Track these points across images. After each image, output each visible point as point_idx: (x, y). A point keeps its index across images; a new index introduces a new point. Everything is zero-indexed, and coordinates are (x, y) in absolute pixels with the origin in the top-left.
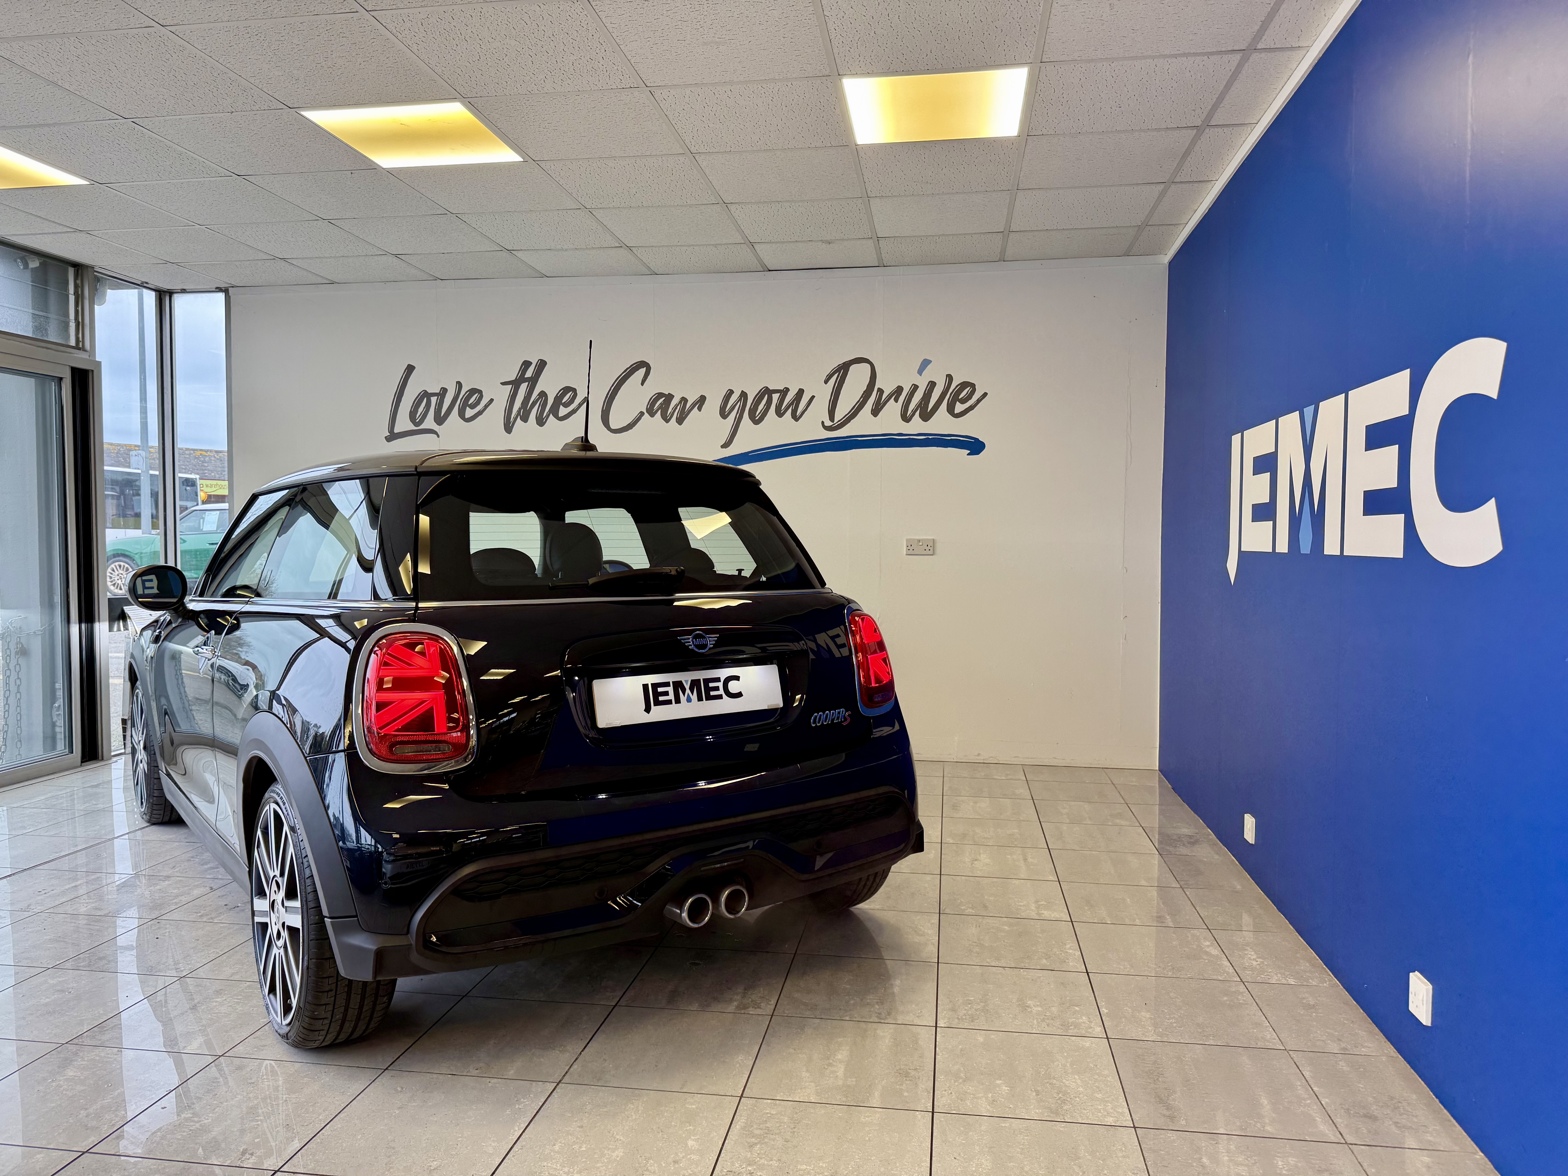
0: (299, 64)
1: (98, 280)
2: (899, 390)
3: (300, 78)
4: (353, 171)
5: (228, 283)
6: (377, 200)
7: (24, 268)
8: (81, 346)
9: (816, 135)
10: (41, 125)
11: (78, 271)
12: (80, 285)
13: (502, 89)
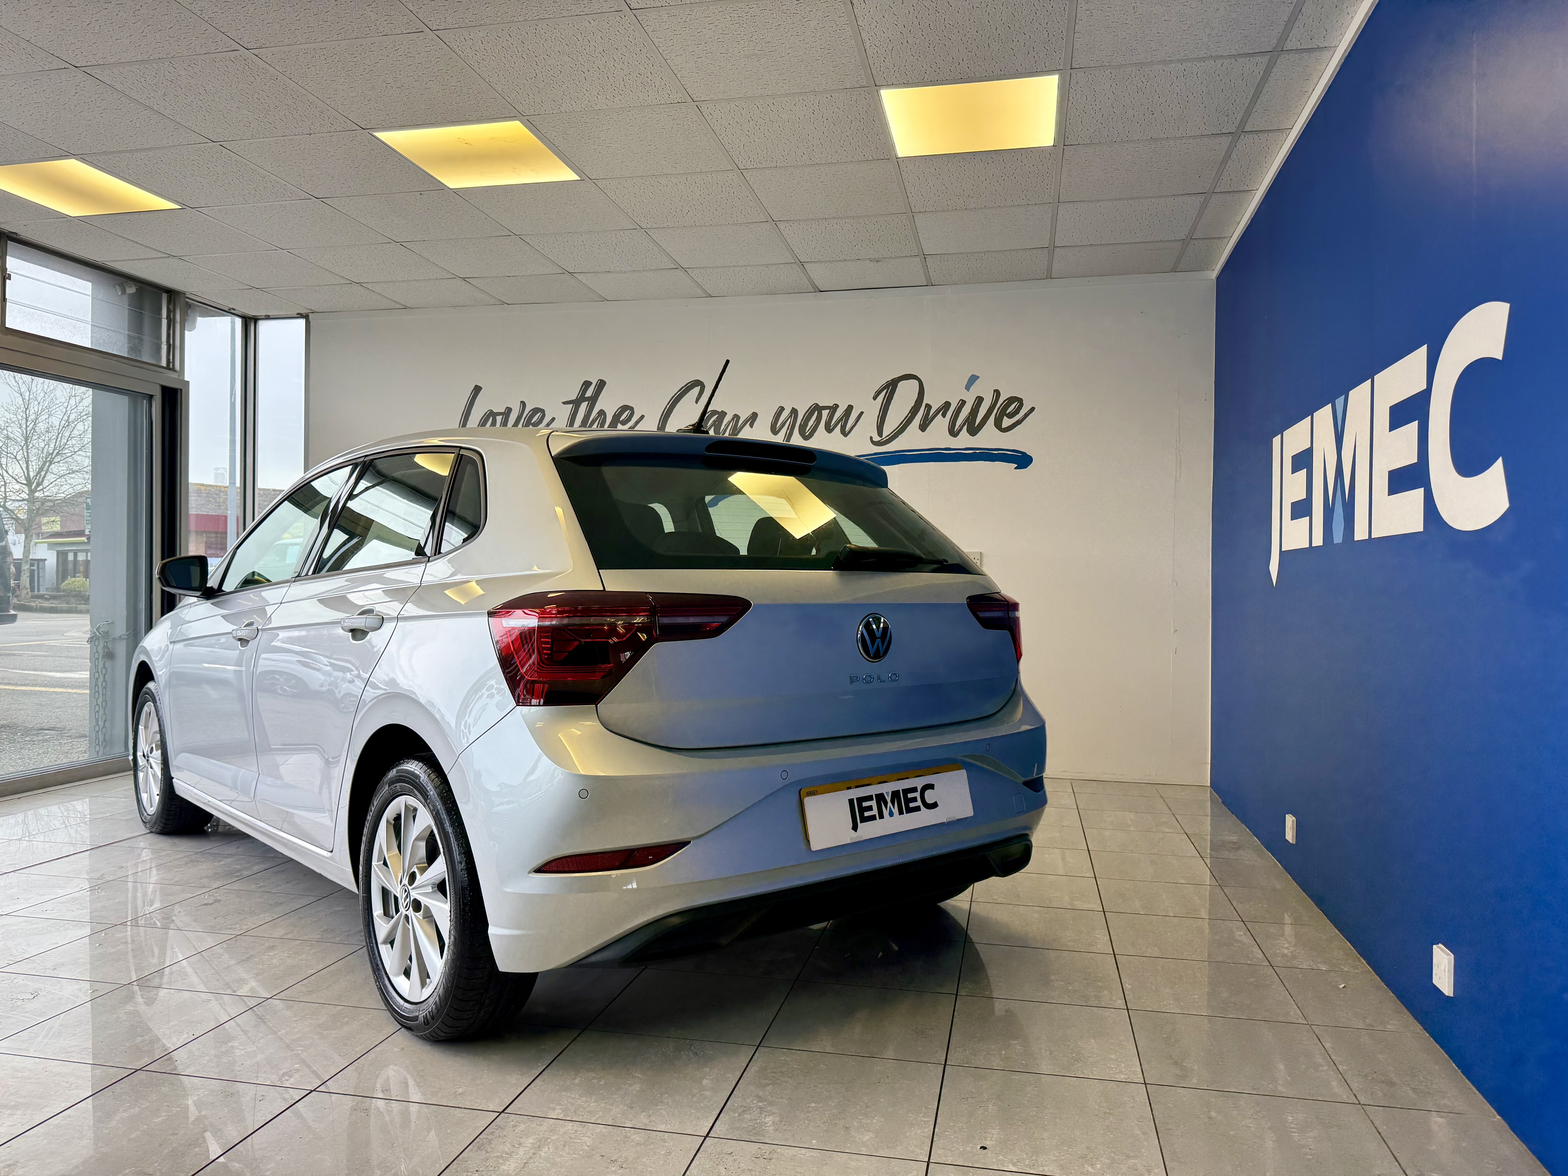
0: (371, 85)
1: (189, 306)
2: (947, 405)
3: (372, 99)
4: (422, 193)
5: (308, 309)
6: (445, 221)
7: (122, 294)
8: (171, 366)
9: (858, 148)
10: (137, 150)
11: (171, 296)
12: (172, 310)
13: (558, 106)
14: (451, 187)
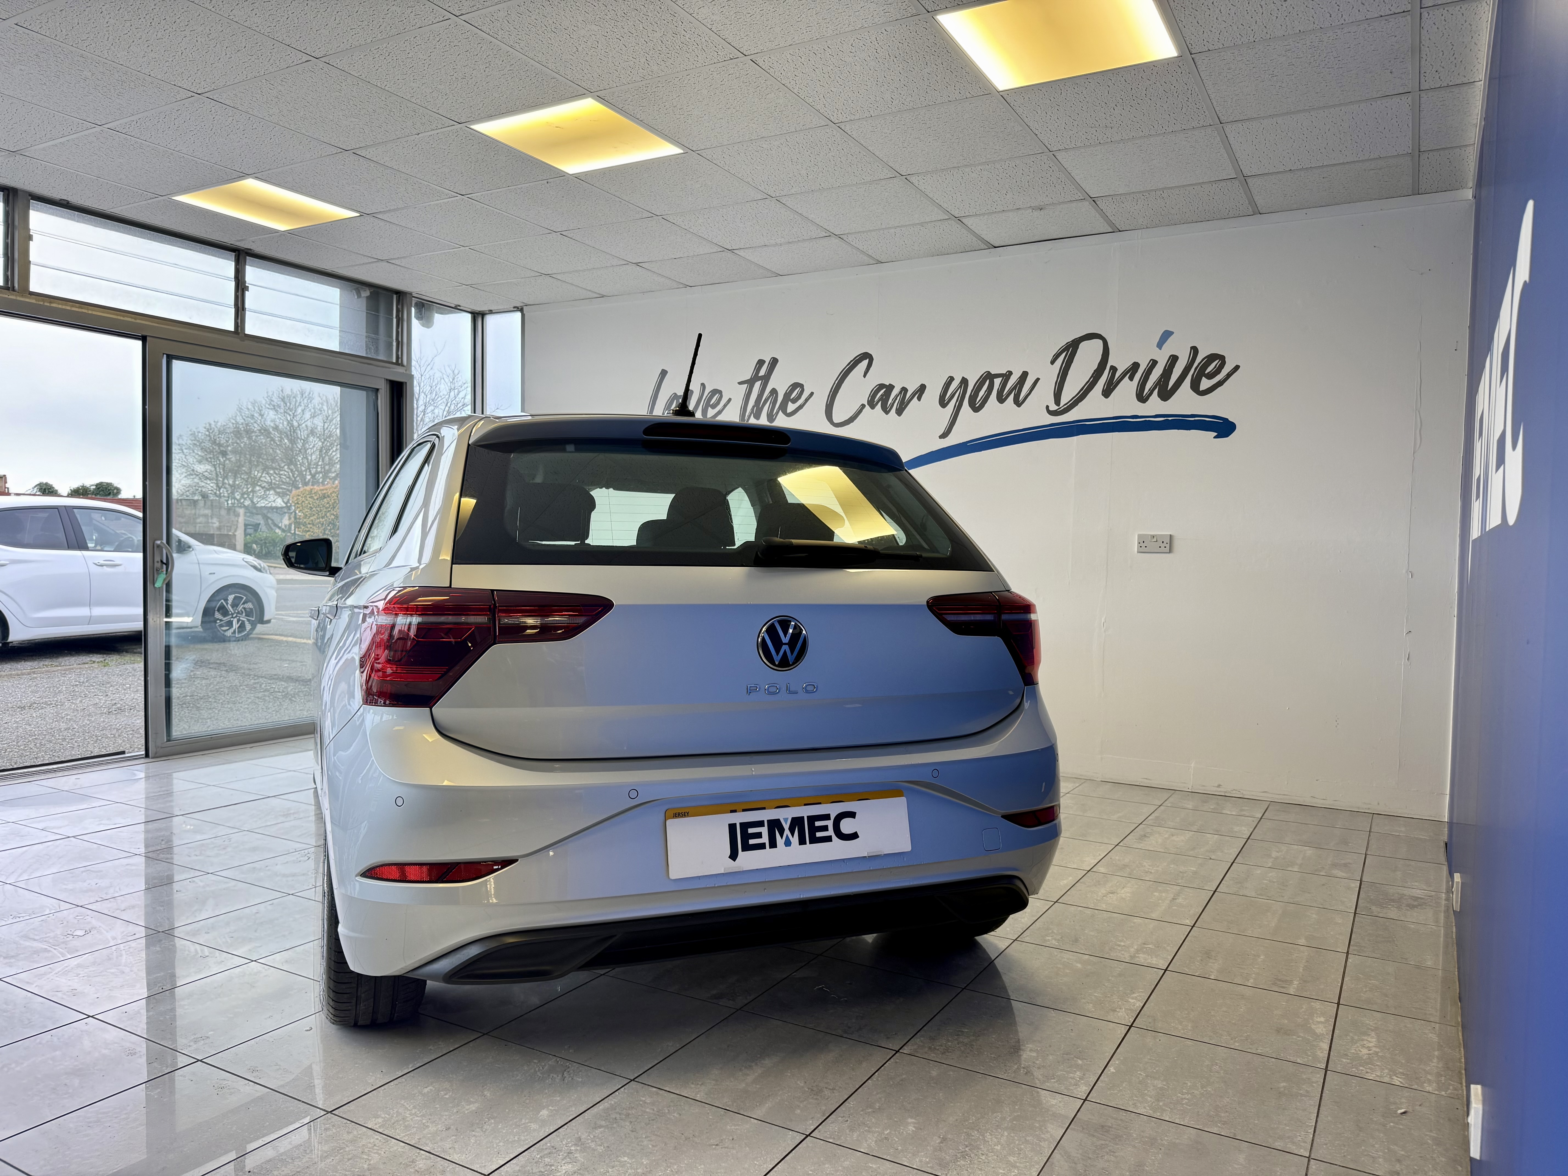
1: (426, 306)
2: (1135, 367)
5: (520, 303)
7: (358, 298)
8: (400, 362)
11: (399, 297)
12: (400, 309)
14: (571, 173)
